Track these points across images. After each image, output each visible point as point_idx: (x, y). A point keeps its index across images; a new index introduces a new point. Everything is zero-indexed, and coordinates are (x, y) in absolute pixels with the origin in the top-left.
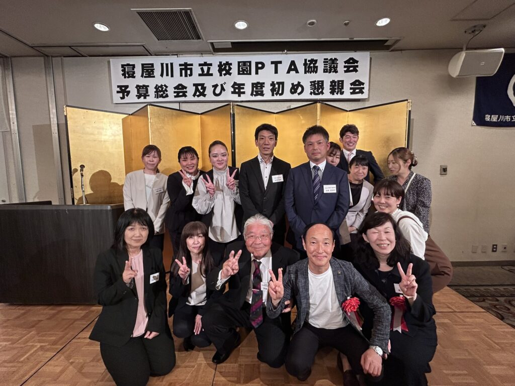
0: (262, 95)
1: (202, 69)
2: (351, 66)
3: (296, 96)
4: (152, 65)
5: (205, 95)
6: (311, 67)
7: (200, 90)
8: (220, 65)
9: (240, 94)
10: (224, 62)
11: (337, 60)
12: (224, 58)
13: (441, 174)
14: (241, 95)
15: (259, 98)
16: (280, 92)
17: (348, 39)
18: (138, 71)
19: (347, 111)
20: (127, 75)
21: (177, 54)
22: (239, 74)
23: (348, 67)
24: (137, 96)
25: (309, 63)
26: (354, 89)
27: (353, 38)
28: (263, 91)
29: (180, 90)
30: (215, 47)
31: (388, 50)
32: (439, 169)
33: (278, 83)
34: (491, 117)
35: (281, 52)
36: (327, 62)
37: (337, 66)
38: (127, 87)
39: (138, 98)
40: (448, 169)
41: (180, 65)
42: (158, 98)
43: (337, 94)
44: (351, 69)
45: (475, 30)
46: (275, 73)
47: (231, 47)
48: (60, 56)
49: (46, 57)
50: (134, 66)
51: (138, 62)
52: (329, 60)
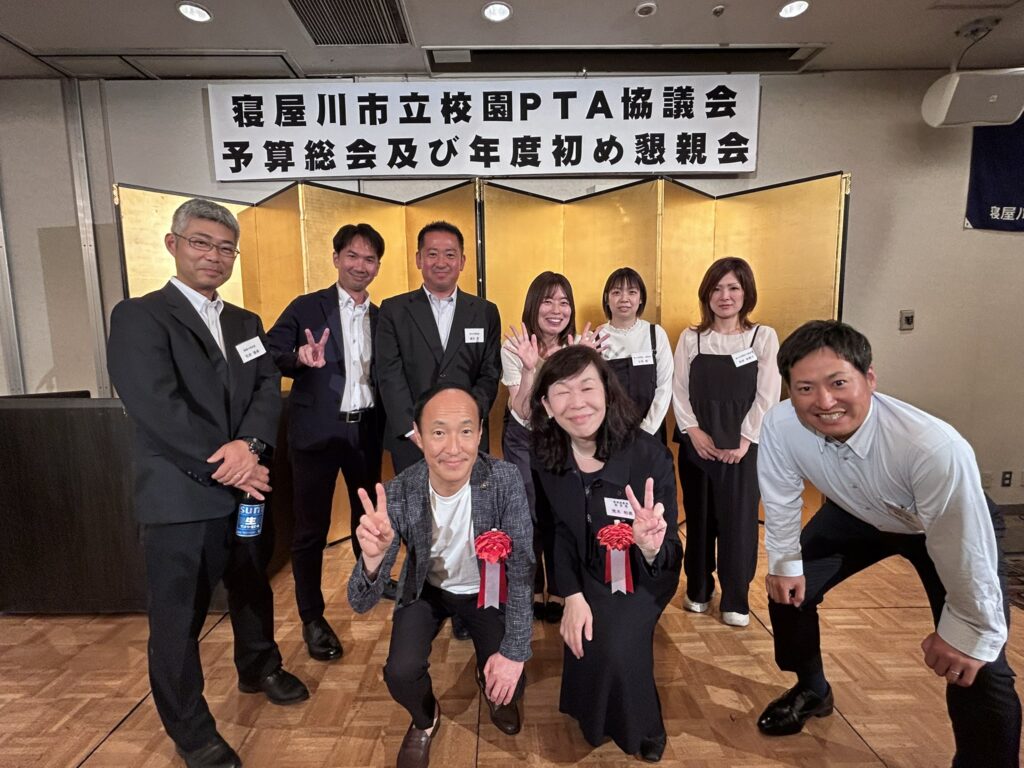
0: (535, 163)
1: (408, 109)
2: (722, 103)
3: (605, 167)
4: (300, 98)
5: (413, 165)
6: (637, 105)
7: (403, 151)
8: (446, 100)
9: (488, 161)
10: (454, 93)
11: (692, 91)
12: (454, 85)
13: (901, 329)
14: (492, 164)
15: (529, 170)
16: (574, 158)
17: (716, 46)
18: (269, 110)
19: (713, 198)
20: (245, 121)
21: (352, 74)
22: (486, 118)
23: (715, 106)
24: (266, 165)
25: (633, 96)
26: (727, 152)
27: (728, 44)
28: (537, 155)
29: (361, 153)
30: (436, 61)
31: (796, 70)
32: (898, 318)
33: (568, 139)
34: (1001, 212)
35: (574, 74)
36: (672, 95)
37: (691, 103)
38: (245, 145)
39: (271, 170)
40: (915, 319)
41: (361, 99)
42: (312, 169)
43: (692, 161)
44: (721, 109)
45: (977, 30)
46: (563, 118)
47: (469, 60)
48: (98, 78)
49: (66, 80)
50: (259, 100)
51: (269, 92)
52: (676, 91)
